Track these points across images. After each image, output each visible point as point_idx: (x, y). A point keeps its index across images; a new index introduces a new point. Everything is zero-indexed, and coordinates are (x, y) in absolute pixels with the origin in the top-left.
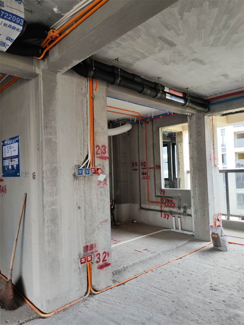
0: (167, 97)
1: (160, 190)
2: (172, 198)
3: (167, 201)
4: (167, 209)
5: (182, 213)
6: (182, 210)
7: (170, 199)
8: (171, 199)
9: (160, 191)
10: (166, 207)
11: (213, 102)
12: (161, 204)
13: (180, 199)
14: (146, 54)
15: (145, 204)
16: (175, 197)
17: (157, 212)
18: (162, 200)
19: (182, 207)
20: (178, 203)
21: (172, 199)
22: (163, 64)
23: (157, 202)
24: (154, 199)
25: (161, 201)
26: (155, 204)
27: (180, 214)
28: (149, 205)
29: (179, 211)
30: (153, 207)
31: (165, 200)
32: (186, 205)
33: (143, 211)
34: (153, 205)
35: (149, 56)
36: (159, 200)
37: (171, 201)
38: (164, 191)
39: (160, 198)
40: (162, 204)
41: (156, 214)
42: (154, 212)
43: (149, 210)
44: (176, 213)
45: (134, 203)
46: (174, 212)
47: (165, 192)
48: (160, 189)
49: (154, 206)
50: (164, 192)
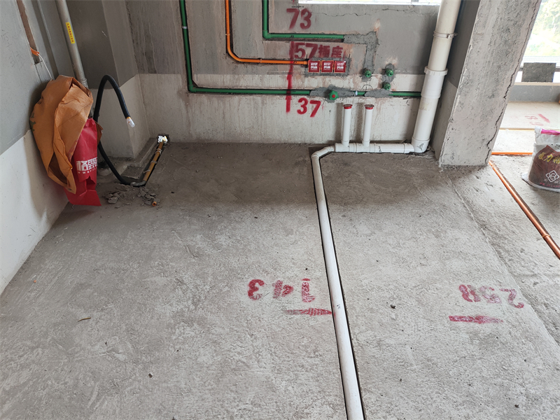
1: (289, 10)
2: (342, 41)
3: (317, 54)
4: (315, 82)
5: (373, 91)
6: (375, 81)
7: (332, 45)
8: (336, 44)
9: (291, 15)
10: (313, 76)
12: (288, 67)
13: (372, 42)
15: (214, 70)
16: (357, 35)
17: (268, 99)
18: (294, 49)
19: (379, 69)
20: (362, 58)
21: (341, 45)
23: (272, 62)
24: (259, 48)
25: (291, 53)
26: (259, 68)
27: (363, 94)
28: (234, 73)
29: (362, 85)
30: (250, 79)
31: (308, 51)
32: (395, 62)
33: (204, 98)
34: (253, 73)
36: (283, 49)
37: (337, 52)
38: (310, 15)
39: (288, 45)
40: (294, 66)
41: (263, 103)
42: (258, 98)
43: (230, 93)
44: (350, 93)
45: (155, 72)
46: (342, 89)
47: (312, 19)
48: (290, 6)
49: (257, 77)
50: (308, 19)
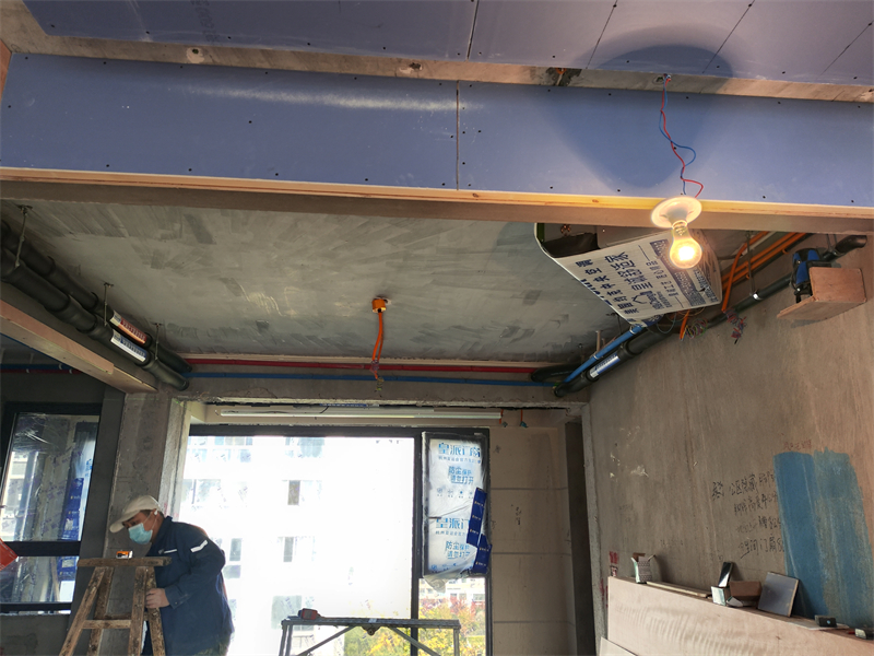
0: (113, 340)
11: (200, 369)
14: (124, 231)
22: (147, 263)
35: (127, 235)
